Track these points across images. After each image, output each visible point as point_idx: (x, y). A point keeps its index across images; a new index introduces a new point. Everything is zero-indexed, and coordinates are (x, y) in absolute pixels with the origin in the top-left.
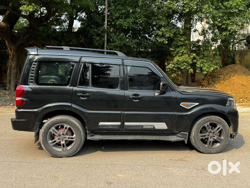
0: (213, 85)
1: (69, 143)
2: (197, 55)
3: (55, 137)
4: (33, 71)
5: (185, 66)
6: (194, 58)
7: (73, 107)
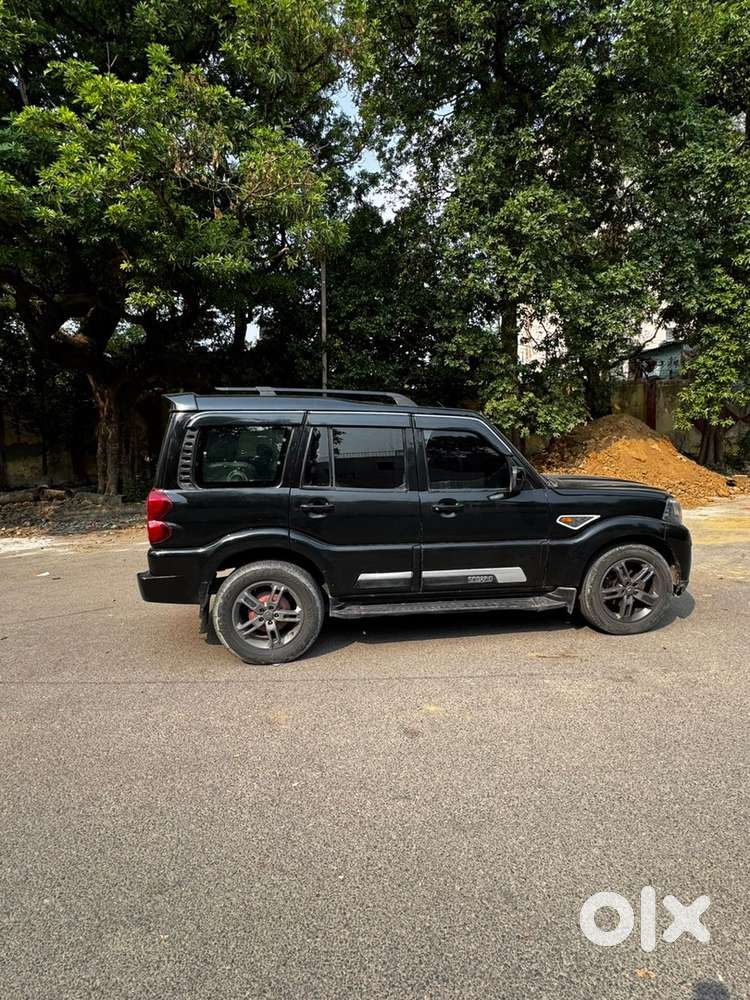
0: (573, 462)
1: (285, 628)
2: (537, 397)
3: (251, 614)
4: (188, 451)
5: (511, 423)
6: (531, 403)
7: (293, 540)
